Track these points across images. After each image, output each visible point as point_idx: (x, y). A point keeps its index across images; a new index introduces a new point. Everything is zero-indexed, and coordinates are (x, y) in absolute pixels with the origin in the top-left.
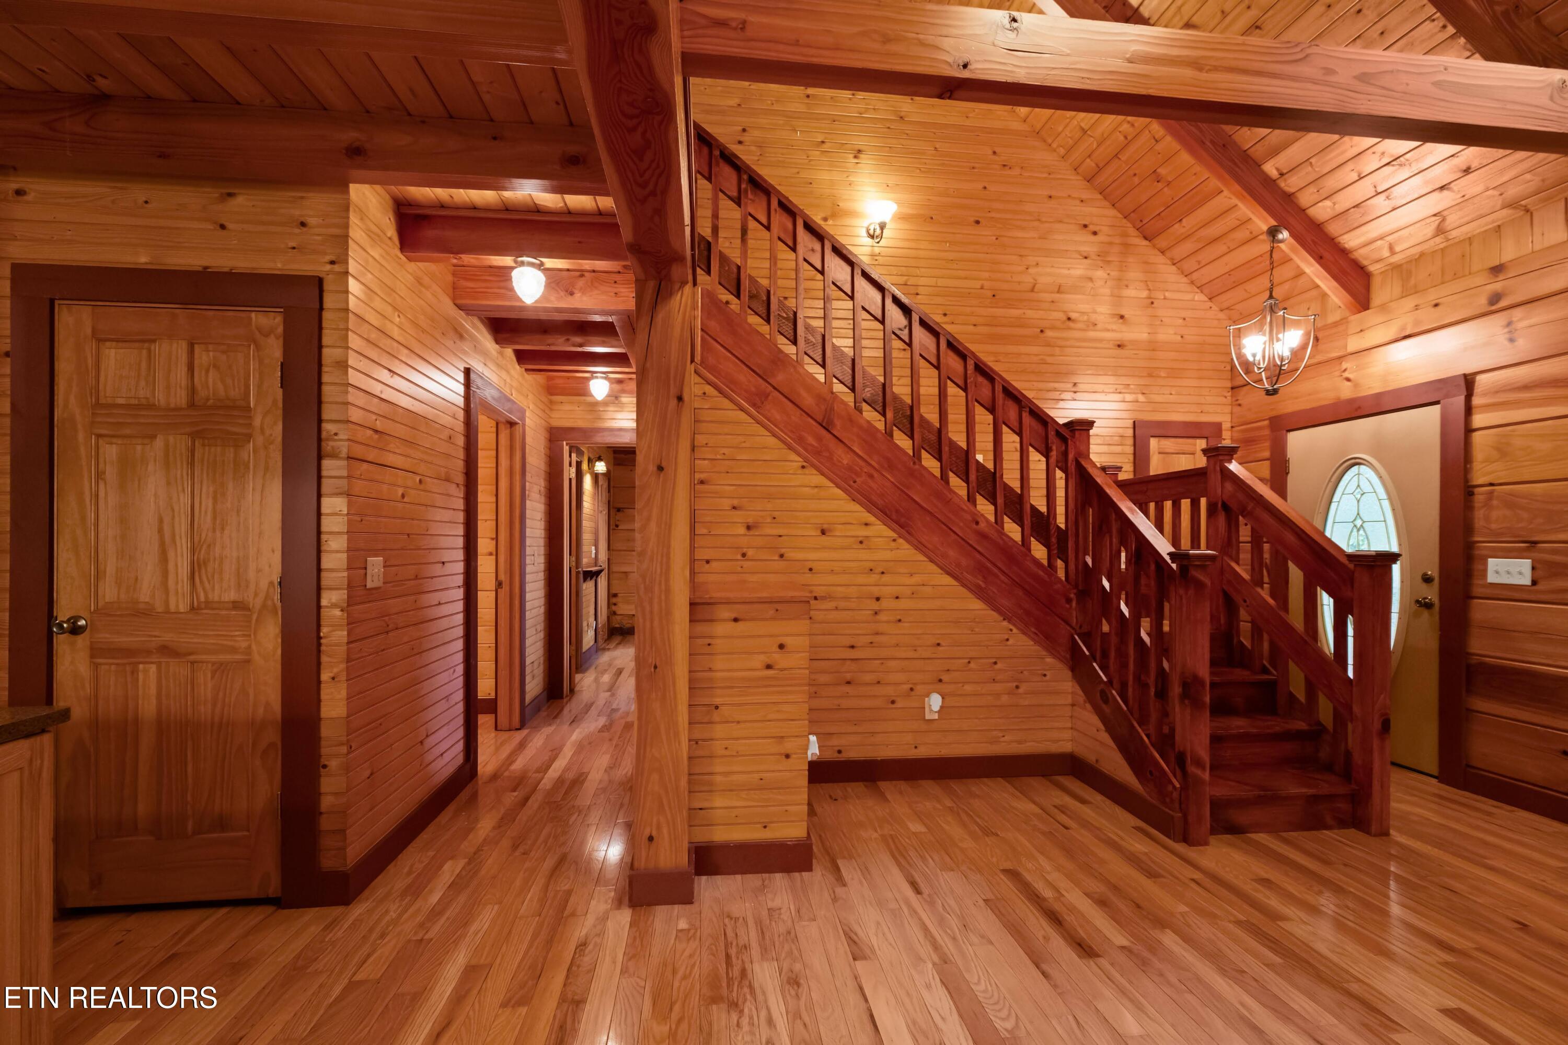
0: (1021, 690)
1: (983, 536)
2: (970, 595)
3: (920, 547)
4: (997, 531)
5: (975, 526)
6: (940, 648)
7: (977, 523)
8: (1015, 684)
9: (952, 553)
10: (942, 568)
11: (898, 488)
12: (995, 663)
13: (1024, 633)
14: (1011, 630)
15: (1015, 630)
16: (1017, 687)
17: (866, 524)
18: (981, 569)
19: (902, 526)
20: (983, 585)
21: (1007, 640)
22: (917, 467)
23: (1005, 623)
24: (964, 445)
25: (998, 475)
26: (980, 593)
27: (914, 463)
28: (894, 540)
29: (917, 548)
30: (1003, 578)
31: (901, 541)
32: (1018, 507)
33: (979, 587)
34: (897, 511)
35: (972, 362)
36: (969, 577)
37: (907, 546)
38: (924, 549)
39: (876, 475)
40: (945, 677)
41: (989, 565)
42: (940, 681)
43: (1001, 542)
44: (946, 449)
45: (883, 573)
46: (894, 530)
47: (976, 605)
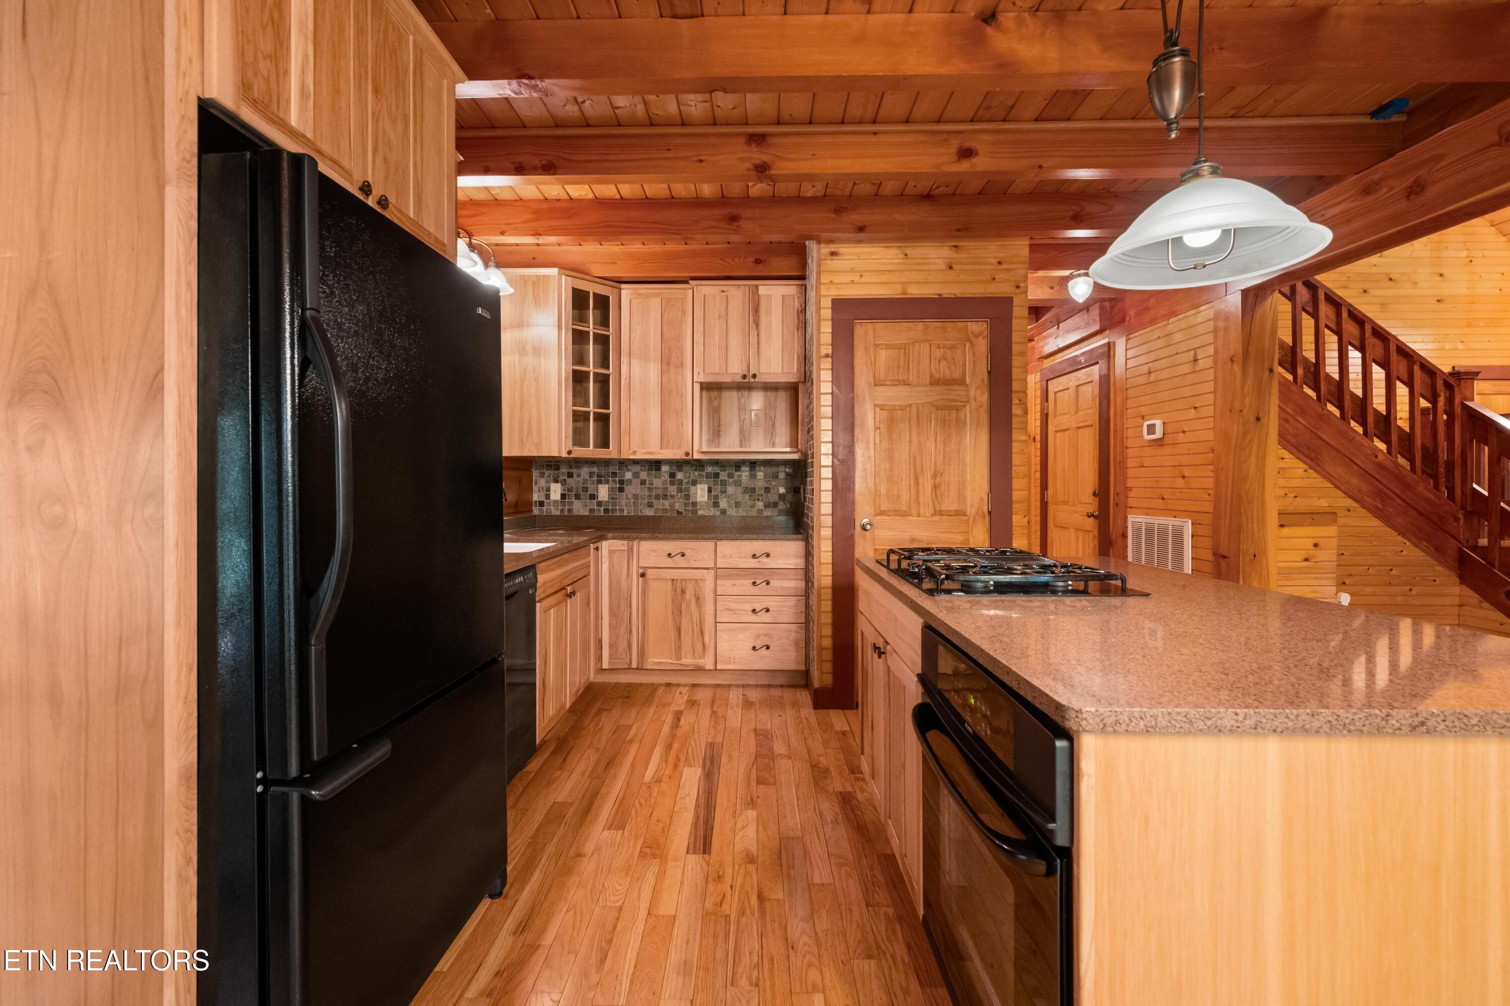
0: (1413, 592)
1: (1381, 467)
2: (1369, 515)
3: (1327, 476)
4: (1393, 462)
5: (1374, 459)
6: (1344, 557)
7: (1376, 457)
8: (1408, 588)
9: (1355, 481)
10: (1345, 493)
11: (1310, 430)
12: (1391, 570)
13: (1416, 546)
14: (1405, 543)
15: (1408, 543)
16: (1410, 590)
17: (1282, 458)
18: (1379, 494)
19: (1312, 460)
20: (1381, 506)
21: (1402, 551)
22: (1325, 412)
23: (1400, 537)
24: (1361, 394)
25: (1392, 417)
26: (1378, 513)
27: (1323, 409)
28: (1305, 471)
29: (1324, 477)
30: (1399, 501)
31: (1311, 471)
32: (1407, 443)
33: (1377, 508)
34: (1308, 448)
35: (1370, 326)
36: (1369, 500)
37: (1315, 475)
38: (1331, 478)
39: (1291, 419)
40: (1347, 581)
41: (1385, 490)
42: (1344, 583)
43: (1397, 472)
44: (1347, 398)
45: (1296, 497)
46: (1305, 463)
47: (1375, 523)
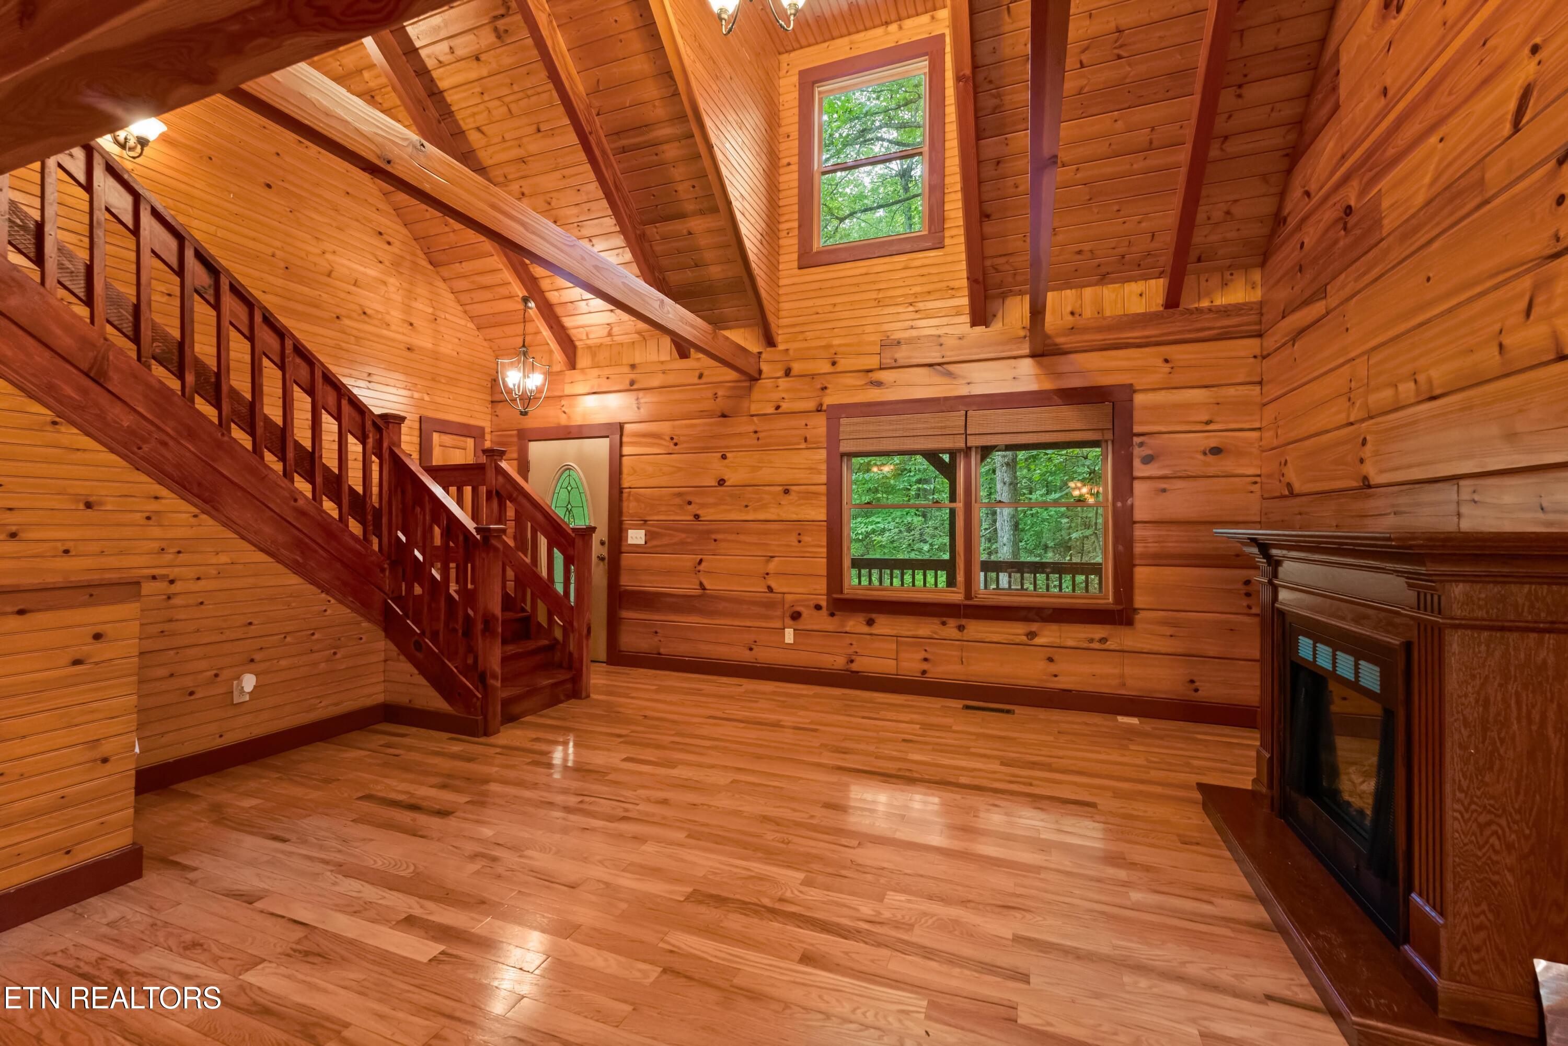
0: (338, 656)
1: (302, 513)
2: (286, 571)
3: (228, 523)
4: (317, 508)
5: (293, 503)
6: (253, 627)
7: (296, 500)
8: (332, 651)
9: (268, 530)
10: (255, 545)
11: (202, 460)
12: (313, 634)
13: (341, 602)
14: (329, 601)
15: (333, 601)
16: (335, 653)
17: (156, 498)
18: (299, 545)
19: (205, 501)
20: (300, 561)
21: (325, 611)
22: (226, 439)
23: (323, 595)
24: (279, 421)
25: (317, 455)
26: (297, 568)
27: (223, 435)
28: (195, 516)
29: (225, 525)
30: (321, 552)
31: (204, 516)
32: (335, 486)
33: (296, 562)
34: (200, 484)
35: (291, 342)
36: (285, 553)
37: (211, 522)
38: (234, 526)
39: (171, 443)
40: (257, 657)
41: (307, 540)
42: (252, 660)
43: (319, 518)
44: (260, 424)
45: (179, 552)
46: (195, 505)
47: (294, 580)
